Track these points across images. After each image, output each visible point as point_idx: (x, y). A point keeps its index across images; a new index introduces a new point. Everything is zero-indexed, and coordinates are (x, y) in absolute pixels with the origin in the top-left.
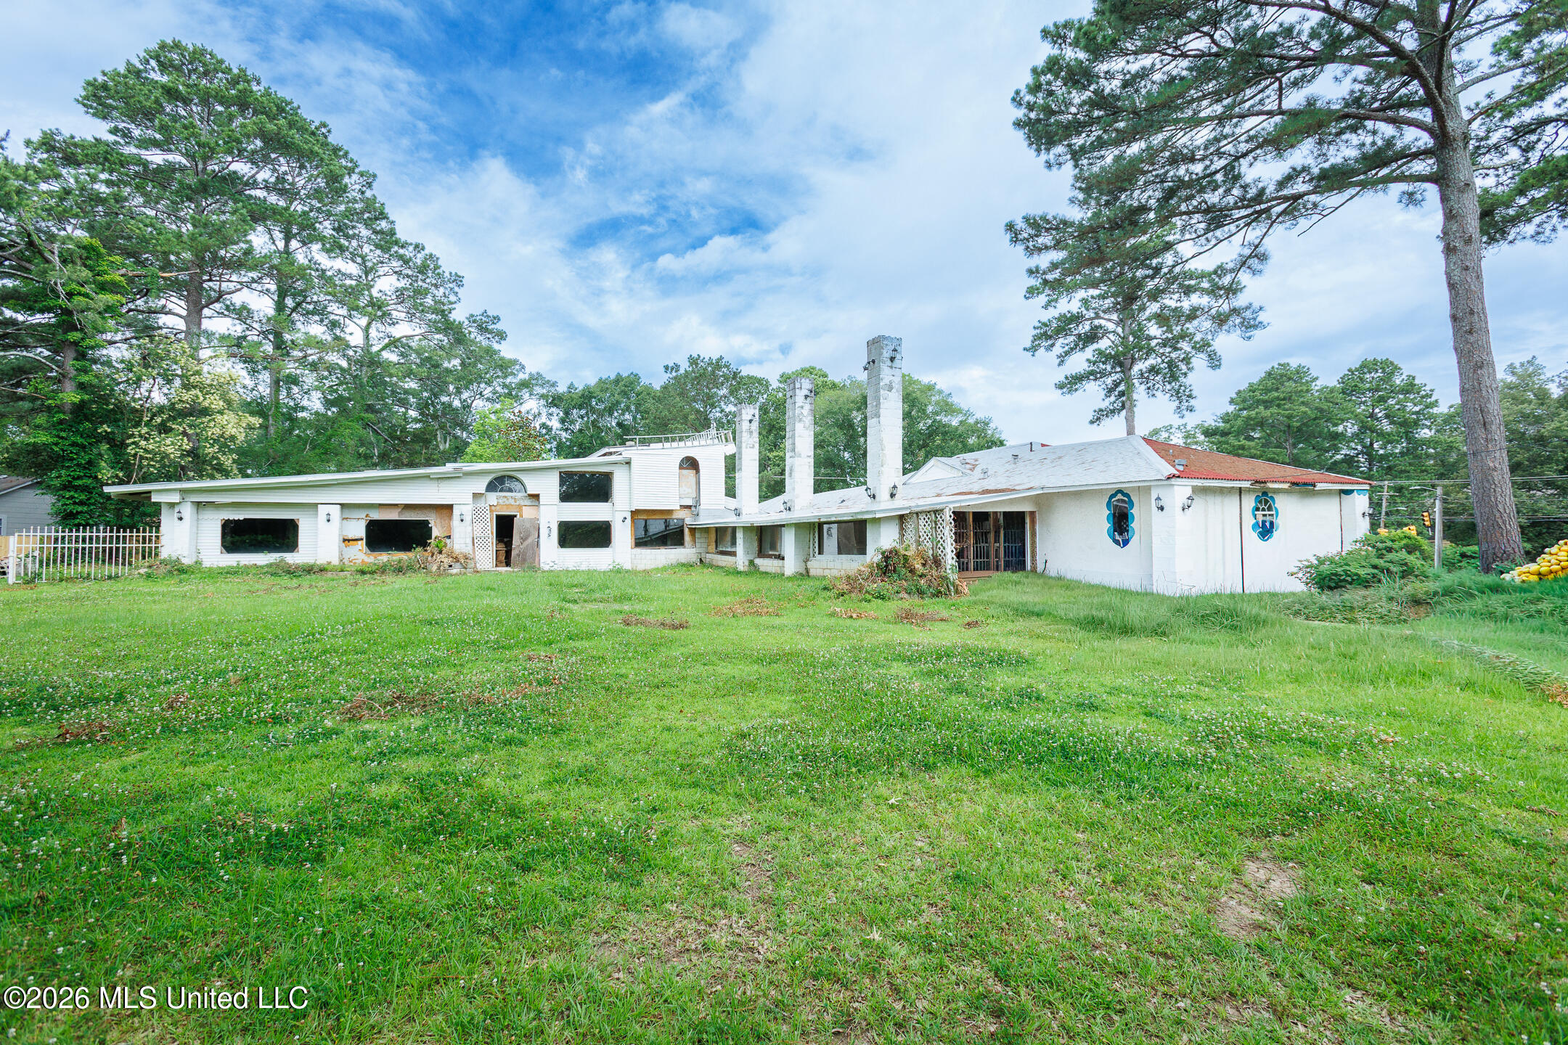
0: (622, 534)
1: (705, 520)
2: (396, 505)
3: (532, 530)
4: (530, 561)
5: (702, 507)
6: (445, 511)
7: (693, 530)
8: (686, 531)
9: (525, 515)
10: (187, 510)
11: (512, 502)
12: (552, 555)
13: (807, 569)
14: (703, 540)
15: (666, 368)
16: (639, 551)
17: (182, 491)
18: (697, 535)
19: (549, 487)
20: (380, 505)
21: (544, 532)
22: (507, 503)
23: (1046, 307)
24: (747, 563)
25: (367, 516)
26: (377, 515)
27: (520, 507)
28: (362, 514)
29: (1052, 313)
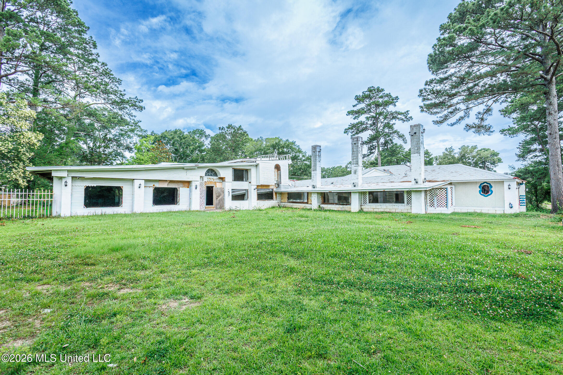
0: (253, 195)
1: (282, 189)
2: (166, 181)
3: (221, 193)
4: (221, 206)
5: (282, 184)
6: (187, 184)
7: (276, 193)
8: (274, 194)
9: (217, 186)
10: (69, 180)
11: (212, 180)
12: (229, 203)
13: (361, 209)
14: (279, 197)
15: (220, 128)
16: (259, 201)
17: (68, 171)
18: (278, 195)
19: (228, 174)
20: (159, 180)
21: (226, 193)
22: (210, 181)
23: (354, 119)
24: (318, 206)
25: (154, 185)
26: (158, 185)
27: (215, 182)
28: (151, 184)
29: (356, 121)
